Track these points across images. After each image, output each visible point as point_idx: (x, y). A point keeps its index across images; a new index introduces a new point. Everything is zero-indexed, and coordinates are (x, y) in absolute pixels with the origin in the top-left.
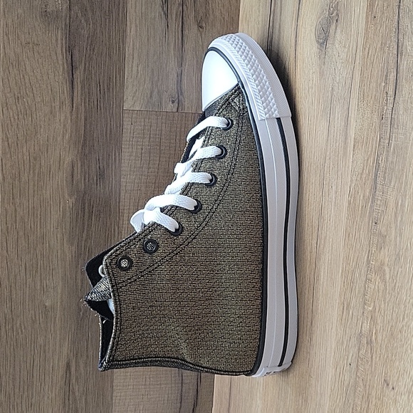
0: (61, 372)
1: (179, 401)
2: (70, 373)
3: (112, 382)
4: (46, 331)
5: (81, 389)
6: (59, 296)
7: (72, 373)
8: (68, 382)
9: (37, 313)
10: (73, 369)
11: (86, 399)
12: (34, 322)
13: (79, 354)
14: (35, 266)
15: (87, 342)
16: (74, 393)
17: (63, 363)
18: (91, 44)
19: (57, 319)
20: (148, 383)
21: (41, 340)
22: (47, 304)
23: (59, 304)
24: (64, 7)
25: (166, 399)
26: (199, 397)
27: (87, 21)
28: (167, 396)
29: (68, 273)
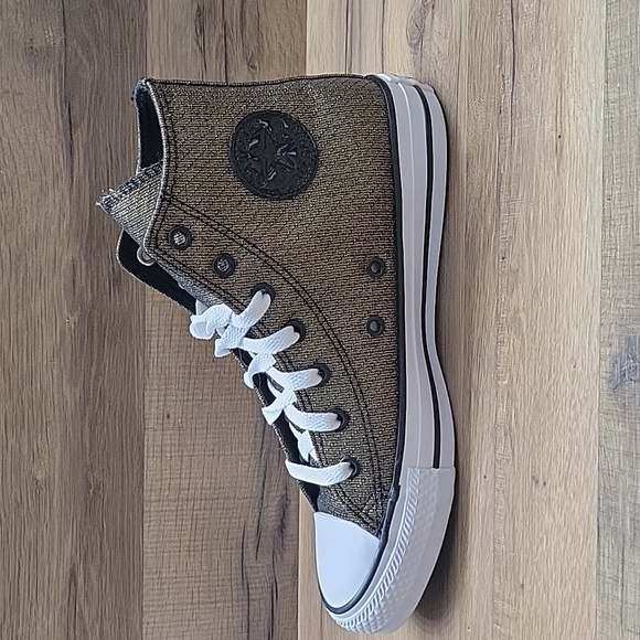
0: (63, 584)
1: (245, 630)
2: (76, 585)
3: (141, 599)
4: (38, 519)
5: (94, 612)
6: (57, 465)
7: (79, 586)
8: (73, 599)
9: (24, 491)
10: (80, 580)
11: (101, 628)
12: (19, 505)
13: (90, 556)
14: (20, 418)
15: (101, 536)
16: (82, 618)
17: (65, 571)
18: (97, 93)
19: (55, 501)
20: (196, 600)
21: (30, 535)
22: (39, 478)
23: (57, 476)
24: (58, 42)
25: (225, 626)
26: (276, 622)
27: (89, 60)
28: (225, 621)
29: (70, 429)
